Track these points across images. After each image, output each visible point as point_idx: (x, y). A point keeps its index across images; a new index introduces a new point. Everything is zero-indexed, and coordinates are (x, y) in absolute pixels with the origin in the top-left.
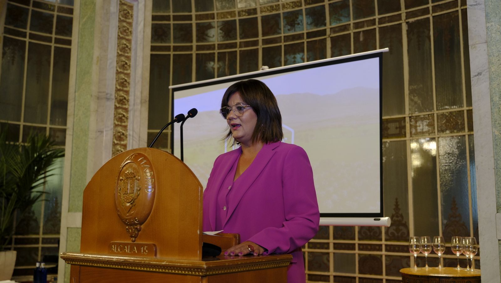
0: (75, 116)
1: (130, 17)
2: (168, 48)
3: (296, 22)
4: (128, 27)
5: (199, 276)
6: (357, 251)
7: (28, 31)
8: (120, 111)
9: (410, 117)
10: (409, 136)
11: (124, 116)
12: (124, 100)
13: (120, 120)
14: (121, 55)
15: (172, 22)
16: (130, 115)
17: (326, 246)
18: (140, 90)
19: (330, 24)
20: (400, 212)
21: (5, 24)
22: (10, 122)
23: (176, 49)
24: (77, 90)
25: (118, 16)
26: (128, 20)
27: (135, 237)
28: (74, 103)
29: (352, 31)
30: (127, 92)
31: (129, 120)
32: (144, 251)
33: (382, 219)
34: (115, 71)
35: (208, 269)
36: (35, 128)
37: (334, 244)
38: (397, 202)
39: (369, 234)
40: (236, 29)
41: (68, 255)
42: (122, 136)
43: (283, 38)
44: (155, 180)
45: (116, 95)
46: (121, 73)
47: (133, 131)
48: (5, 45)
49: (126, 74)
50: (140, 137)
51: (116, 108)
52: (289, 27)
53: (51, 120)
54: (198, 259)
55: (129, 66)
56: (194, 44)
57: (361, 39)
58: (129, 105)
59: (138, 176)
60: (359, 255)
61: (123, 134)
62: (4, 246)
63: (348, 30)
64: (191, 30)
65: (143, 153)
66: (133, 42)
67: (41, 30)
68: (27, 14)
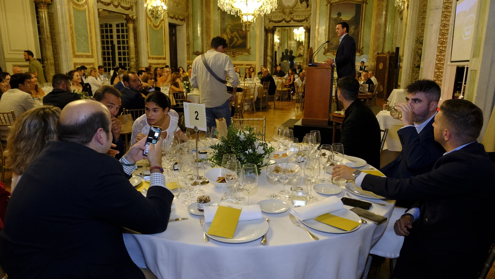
11: (448, 15)
13: (445, 17)
16: (453, 14)
31: (451, 17)
42: (446, 25)
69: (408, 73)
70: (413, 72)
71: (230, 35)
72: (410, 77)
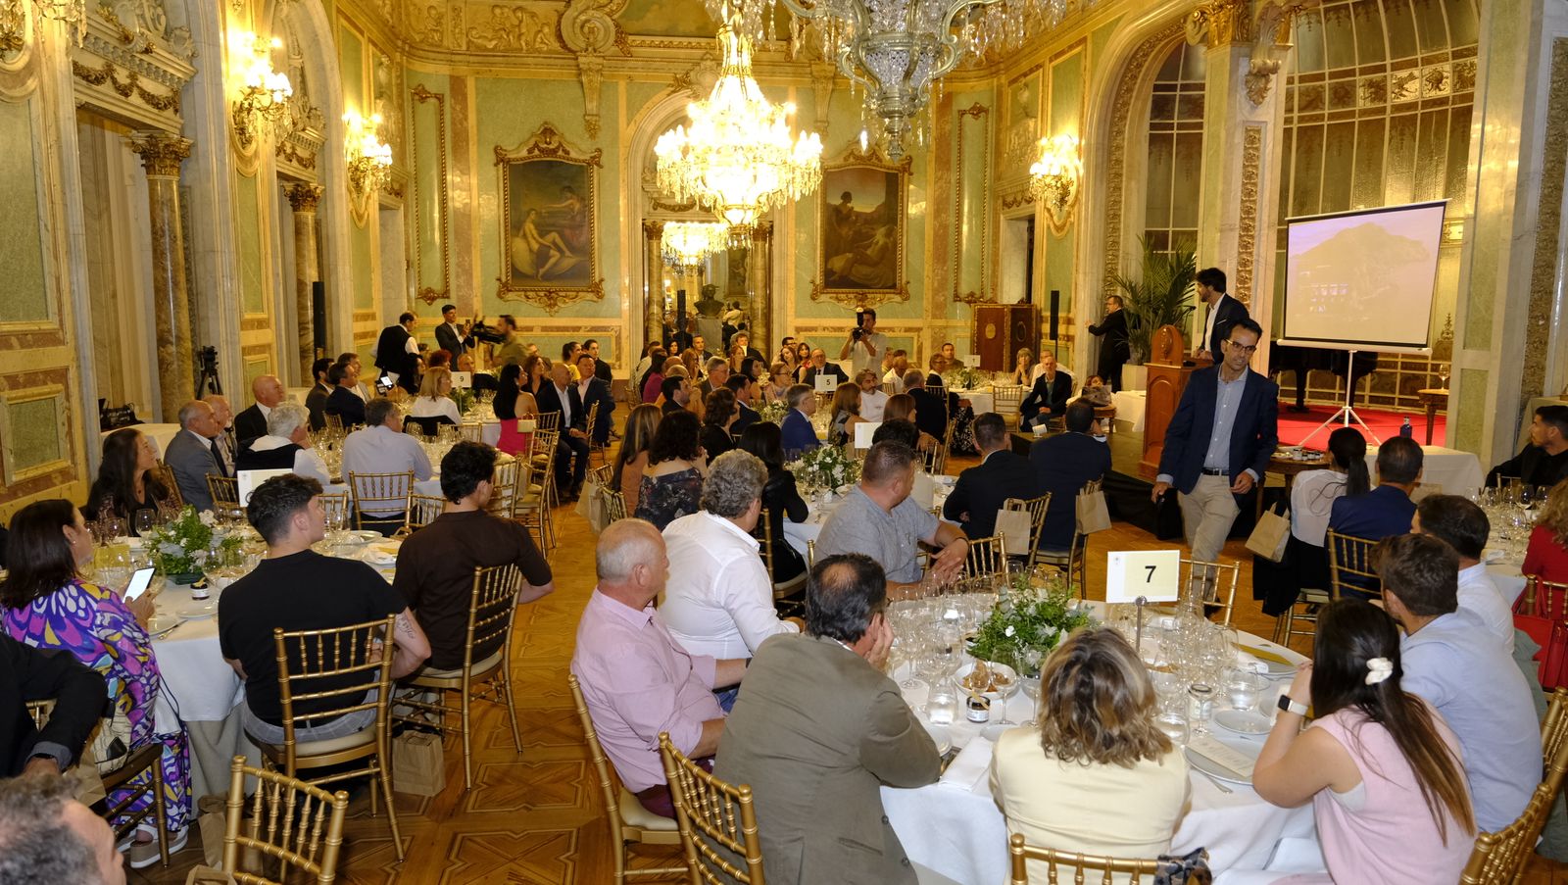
1: (1257, 141)
4: (1255, 152)
7: (1176, 121)
8: (1245, 238)
12: (1250, 227)
21: (1151, 120)
22: (1158, 229)
25: (1243, 144)
26: (1255, 146)
28: (1202, 234)
30: (1254, 218)
31: (1255, 246)
33: (1424, 349)
34: (1240, 201)
42: (1247, 263)
46: (1246, 201)
49: (1251, 201)
50: (1267, 261)
55: (1256, 192)
58: (1254, 232)
61: (1248, 260)
66: (1260, 168)
67: (1190, 117)
68: (1174, 101)
71: (537, 242)
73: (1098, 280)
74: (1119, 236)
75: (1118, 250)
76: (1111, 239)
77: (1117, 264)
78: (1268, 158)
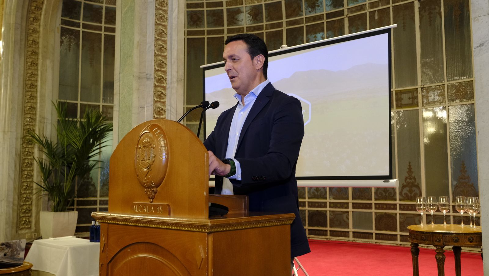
0: (120, 94)
1: (165, 5)
2: (202, 33)
3: (316, 4)
4: (164, 14)
5: (205, 232)
6: (373, 210)
7: (81, 22)
8: (159, 89)
9: (422, 88)
10: (421, 106)
11: (162, 93)
12: (162, 80)
13: (159, 97)
14: (158, 40)
15: (205, 9)
16: (168, 92)
17: (346, 206)
18: (176, 70)
19: (348, 5)
20: (413, 175)
21: (62, 16)
22: (68, 101)
23: (209, 32)
24: (121, 71)
25: (154, 4)
26: (163, 8)
27: (153, 199)
28: (119, 82)
29: (368, 10)
30: (165, 72)
31: (167, 97)
32: (160, 211)
33: (391, 181)
34: (153, 54)
35: (213, 227)
36: (90, 106)
37: (353, 203)
38: (410, 166)
39: (384, 194)
40: (262, 13)
41: (97, 214)
42: (161, 111)
43: (304, 19)
44: (168, 148)
45: (155, 75)
46: (159, 55)
47: (171, 106)
48: (62, 35)
49: (163, 56)
50: (177, 111)
51: (155, 86)
52: (310, 9)
53: (103, 99)
54: (205, 218)
55: (166, 49)
56: (226, 28)
57: (376, 18)
58: (166, 84)
59: (154, 145)
60: (376, 213)
61: (162, 109)
62: (67, 208)
63: (364, 10)
64: (223, 16)
65: (158, 124)
66: (169, 28)
67: (92, 20)
68: (80, 7)
69: (11, 200)
70: (19, 199)
72: (16, 208)
73: (17, 139)
74: (36, 103)
75: (35, 114)
76: (29, 104)
77: (34, 126)
78: (175, 22)
